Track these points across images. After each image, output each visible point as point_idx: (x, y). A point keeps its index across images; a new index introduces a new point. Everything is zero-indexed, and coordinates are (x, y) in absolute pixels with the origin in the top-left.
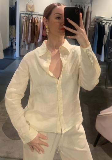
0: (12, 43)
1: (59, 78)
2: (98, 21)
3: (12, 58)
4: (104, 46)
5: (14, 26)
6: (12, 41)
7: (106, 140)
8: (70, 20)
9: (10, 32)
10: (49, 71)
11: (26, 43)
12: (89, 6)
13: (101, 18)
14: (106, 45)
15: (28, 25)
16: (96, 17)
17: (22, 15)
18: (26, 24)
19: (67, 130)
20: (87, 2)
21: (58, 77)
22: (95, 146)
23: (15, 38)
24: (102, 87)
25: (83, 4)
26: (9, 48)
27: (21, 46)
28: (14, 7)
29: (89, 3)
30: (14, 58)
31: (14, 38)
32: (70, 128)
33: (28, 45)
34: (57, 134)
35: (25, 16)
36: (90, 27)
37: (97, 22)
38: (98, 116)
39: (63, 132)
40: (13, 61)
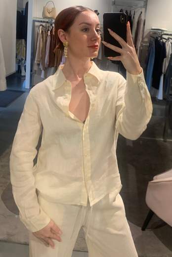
0: (19, 67)
1: (85, 121)
2: (155, 36)
3: (19, 90)
4: (163, 75)
5: (23, 40)
6: (19, 63)
7: (161, 220)
8: (112, 32)
9: (17, 49)
10: (69, 112)
11: (41, 67)
12: (141, 12)
13: (160, 31)
14: (167, 75)
15: (44, 39)
16: (152, 29)
17: (37, 24)
18: (43, 37)
19: (97, 200)
20: (139, 5)
21: (83, 121)
22: (143, 229)
23: (24, 58)
24: (157, 139)
25: (132, 9)
26: (14, 74)
27: (33, 71)
28: (24, 10)
29: (141, 7)
30: (23, 90)
31: (22, 59)
32: (101, 198)
33: (44, 70)
34: (81, 206)
35: (41, 25)
36: (142, 45)
37: (154, 38)
38: (150, 183)
39: (92, 204)
40: (21, 95)
